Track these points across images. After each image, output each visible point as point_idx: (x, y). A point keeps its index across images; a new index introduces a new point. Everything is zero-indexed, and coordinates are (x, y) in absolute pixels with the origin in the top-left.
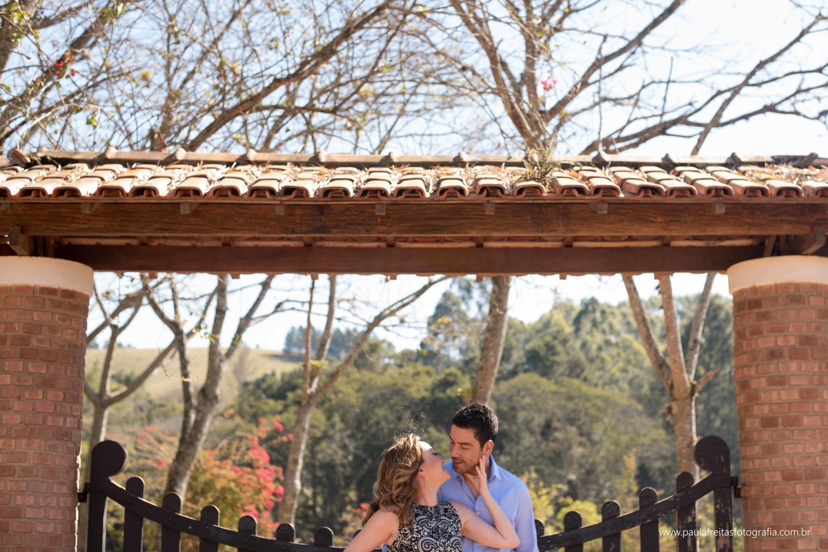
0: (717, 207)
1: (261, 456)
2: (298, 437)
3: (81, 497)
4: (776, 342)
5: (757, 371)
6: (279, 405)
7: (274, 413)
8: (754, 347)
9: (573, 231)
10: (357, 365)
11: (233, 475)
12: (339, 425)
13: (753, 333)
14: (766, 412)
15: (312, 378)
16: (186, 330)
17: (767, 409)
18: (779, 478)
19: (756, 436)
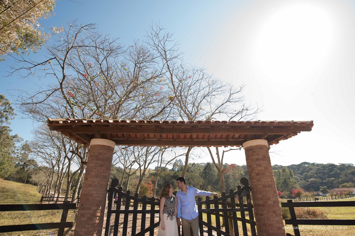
0: (248, 126)
1: (151, 182)
2: (156, 180)
3: (108, 191)
4: (258, 157)
5: (254, 163)
6: (154, 176)
9: (215, 133)
10: (163, 171)
11: (147, 185)
12: (162, 179)
13: (251, 155)
14: (257, 172)
16: (141, 165)
17: (257, 171)
18: (262, 187)
19: (255, 177)
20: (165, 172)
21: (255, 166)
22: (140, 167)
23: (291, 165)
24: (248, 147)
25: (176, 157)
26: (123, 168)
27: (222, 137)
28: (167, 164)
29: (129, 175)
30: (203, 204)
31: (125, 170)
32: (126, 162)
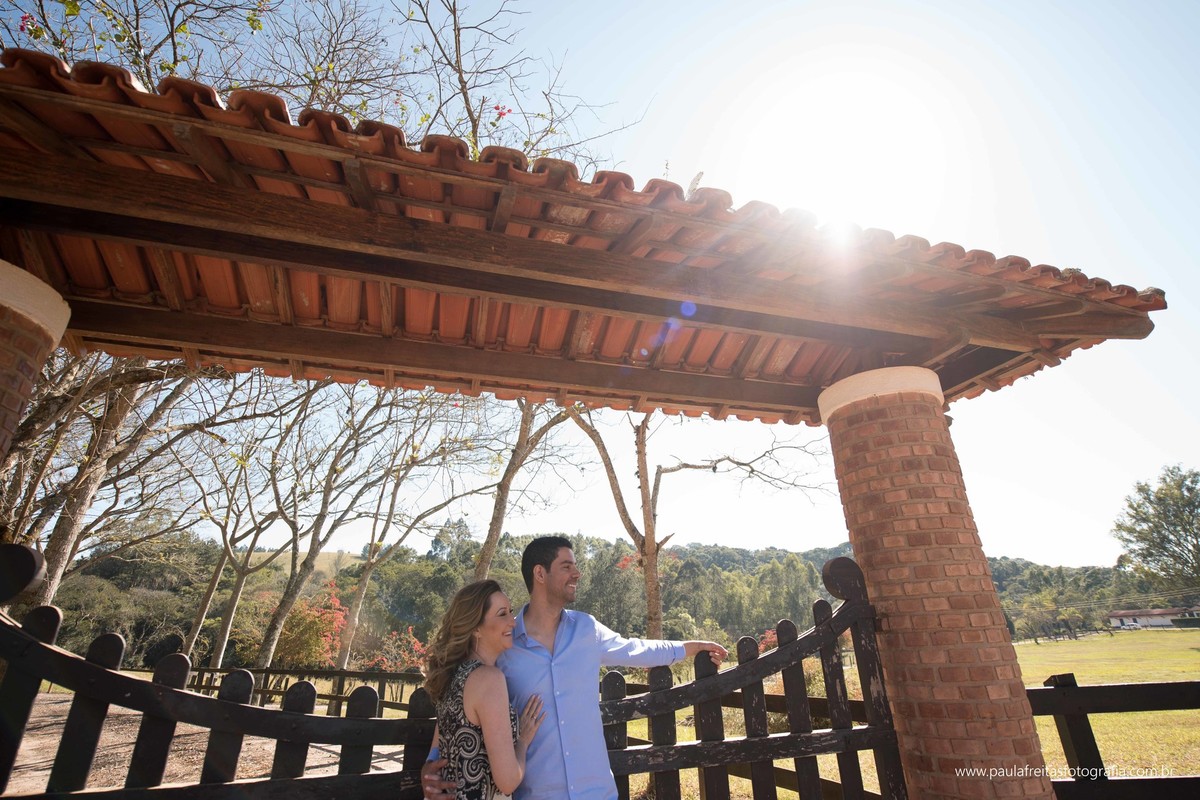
4: (912, 451)
5: (893, 484)
7: (352, 584)
8: (884, 457)
11: (317, 614)
12: (385, 591)
13: (879, 444)
14: (913, 527)
15: (374, 553)
16: (299, 532)
17: (913, 525)
18: (945, 606)
19: (902, 556)
20: (402, 566)
21: (903, 494)
22: (294, 541)
23: (813, 549)
24: (855, 405)
25: (454, 498)
26: (220, 541)
27: (716, 364)
28: (410, 529)
29: (244, 570)
30: (636, 713)
31: (226, 551)
32: (238, 516)
